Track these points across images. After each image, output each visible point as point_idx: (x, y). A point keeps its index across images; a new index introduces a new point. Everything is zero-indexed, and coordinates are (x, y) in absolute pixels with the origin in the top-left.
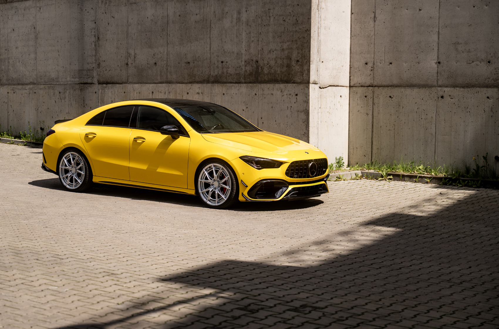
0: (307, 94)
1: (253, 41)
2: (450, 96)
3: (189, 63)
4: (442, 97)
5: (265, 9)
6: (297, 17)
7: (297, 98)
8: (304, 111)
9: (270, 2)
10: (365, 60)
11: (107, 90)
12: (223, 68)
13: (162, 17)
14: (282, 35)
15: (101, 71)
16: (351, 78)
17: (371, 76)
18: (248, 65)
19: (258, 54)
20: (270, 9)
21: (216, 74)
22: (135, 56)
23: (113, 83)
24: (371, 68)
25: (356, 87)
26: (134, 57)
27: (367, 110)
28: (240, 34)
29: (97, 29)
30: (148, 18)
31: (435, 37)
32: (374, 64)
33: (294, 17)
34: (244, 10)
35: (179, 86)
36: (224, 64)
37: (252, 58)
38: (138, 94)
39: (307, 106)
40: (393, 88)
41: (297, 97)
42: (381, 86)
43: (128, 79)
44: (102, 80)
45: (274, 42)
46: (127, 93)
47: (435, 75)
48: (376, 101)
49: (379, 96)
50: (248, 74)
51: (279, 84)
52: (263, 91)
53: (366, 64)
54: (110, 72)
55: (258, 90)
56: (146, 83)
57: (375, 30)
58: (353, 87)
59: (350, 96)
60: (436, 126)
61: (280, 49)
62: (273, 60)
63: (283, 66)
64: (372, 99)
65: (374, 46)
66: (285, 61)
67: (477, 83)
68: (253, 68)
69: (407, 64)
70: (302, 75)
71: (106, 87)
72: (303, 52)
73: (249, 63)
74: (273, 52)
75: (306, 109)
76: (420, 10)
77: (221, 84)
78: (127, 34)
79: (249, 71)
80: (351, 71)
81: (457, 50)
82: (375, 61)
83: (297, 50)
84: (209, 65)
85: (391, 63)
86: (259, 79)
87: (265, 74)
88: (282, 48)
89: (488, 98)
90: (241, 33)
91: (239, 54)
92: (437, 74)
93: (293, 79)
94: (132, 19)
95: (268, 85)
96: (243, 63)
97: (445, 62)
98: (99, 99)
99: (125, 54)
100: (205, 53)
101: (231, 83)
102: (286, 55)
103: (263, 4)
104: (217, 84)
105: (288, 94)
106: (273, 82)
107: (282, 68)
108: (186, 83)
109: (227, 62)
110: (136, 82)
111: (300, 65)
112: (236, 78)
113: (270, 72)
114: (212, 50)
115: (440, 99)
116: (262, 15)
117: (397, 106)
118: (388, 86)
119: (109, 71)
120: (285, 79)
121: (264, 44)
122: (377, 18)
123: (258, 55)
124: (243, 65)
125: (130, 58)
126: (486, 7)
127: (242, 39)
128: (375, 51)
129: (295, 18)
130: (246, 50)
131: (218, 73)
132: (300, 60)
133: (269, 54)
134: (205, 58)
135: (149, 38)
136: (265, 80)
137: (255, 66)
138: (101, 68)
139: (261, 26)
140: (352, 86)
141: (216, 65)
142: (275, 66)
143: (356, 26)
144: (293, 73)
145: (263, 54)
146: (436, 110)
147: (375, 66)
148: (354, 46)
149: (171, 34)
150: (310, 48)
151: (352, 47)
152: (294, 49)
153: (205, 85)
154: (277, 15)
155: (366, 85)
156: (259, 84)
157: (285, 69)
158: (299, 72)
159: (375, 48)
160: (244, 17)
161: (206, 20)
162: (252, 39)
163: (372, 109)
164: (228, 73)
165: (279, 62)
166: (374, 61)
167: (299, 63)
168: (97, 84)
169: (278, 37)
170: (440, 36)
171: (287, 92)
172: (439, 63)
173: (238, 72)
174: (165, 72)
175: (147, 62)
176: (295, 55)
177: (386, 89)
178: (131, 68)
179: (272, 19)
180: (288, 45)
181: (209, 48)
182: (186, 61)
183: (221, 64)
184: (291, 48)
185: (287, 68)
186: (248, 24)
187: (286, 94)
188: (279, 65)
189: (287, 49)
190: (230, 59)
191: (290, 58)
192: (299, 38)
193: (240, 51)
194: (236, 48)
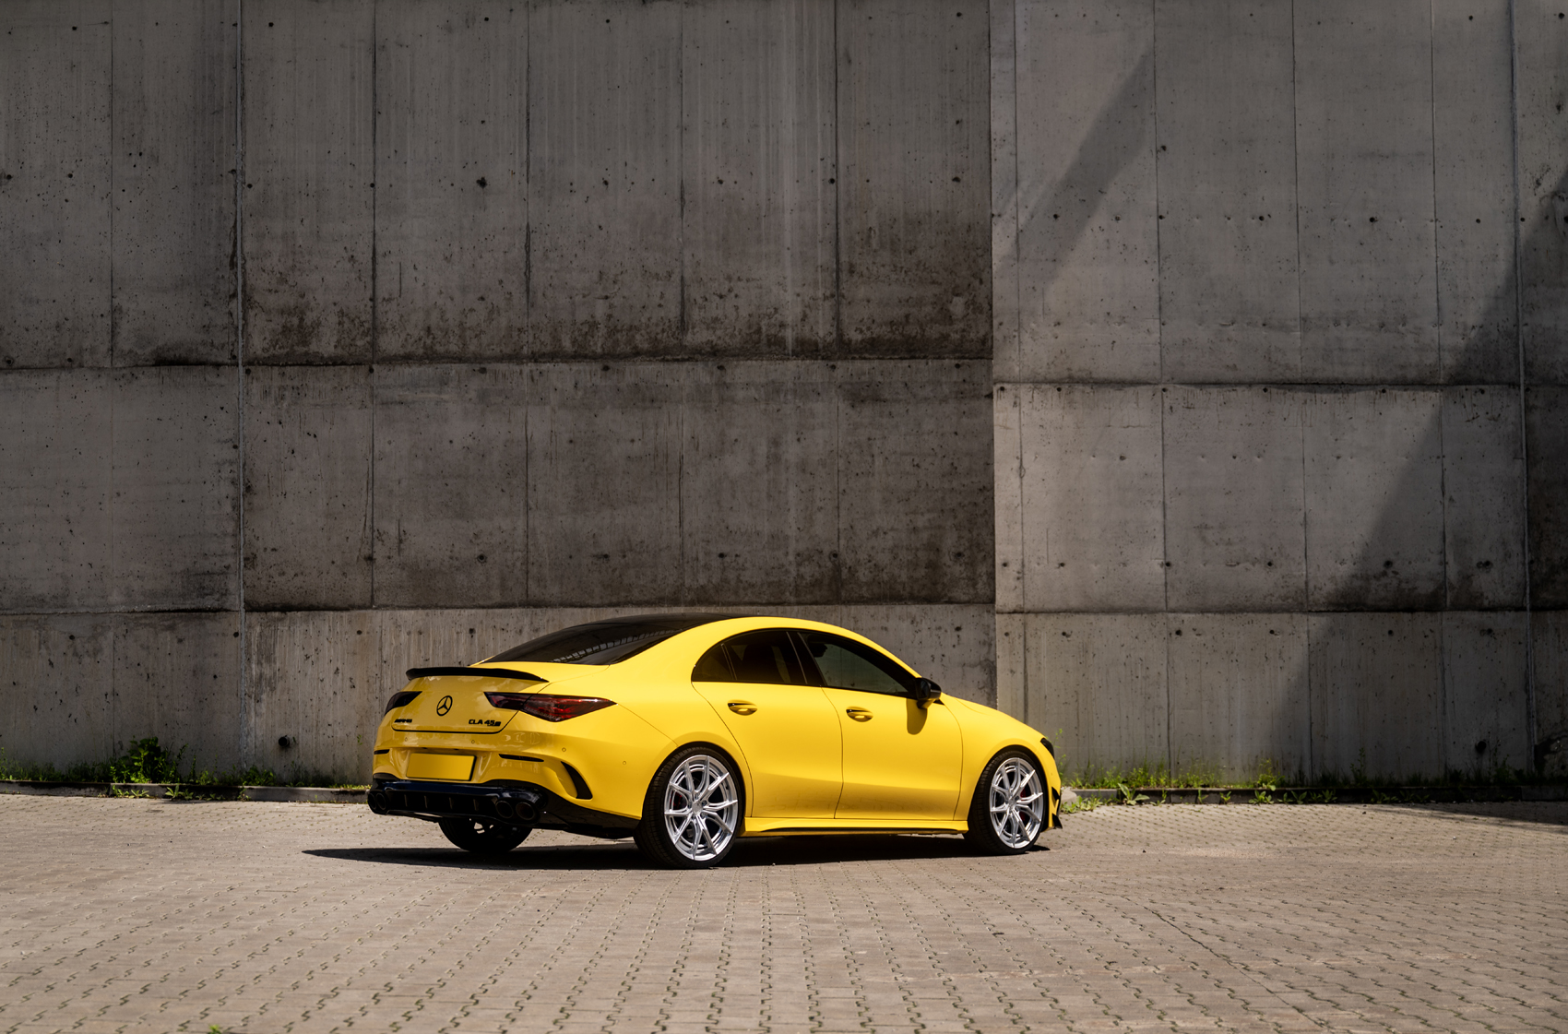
0: (988, 626)
1: (821, 508)
2: (1194, 630)
3: (606, 556)
4: (1178, 633)
5: (857, 439)
6: (953, 459)
7: (959, 636)
8: (980, 663)
9: (871, 424)
10: (1002, 556)
11: (287, 628)
12: (724, 570)
13: (508, 441)
14: (910, 497)
15: (260, 576)
17: (1017, 589)
18: (807, 563)
19: (839, 538)
20: (873, 438)
21: (702, 584)
22: (403, 537)
23: (311, 608)
24: (1017, 575)
26: (396, 541)
27: (1012, 662)
28: (780, 492)
29: (244, 465)
30: (451, 442)
31: (1158, 514)
32: (1023, 566)
33: (945, 459)
34: (791, 437)
35: (573, 614)
36: (729, 561)
37: (819, 548)
38: (412, 635)
39: (989, 652)
40: (1071, 616)
41: (960, 633)
42: (1042, 612)
43: (372, 597)
44: (263, 600)
45: (887, 512)
46: (368, 633)
47: (1162, 589)
48: (1031, 643)
49: (1039, 633)
50: (807, 583)
51: (905, 607)
53: (1005, 564)
54: (301, 578)
56: (447, 608)
57: (1022, 495)
60: (1168, 691)
61: (906, 527)
62: (886, 551)
63: (917, 565)
64: (1022, 639)
65: (1023, 527)
66: (919, 554)
67: (1248, 604)
68: (823, 569)
69: (1099, 566)
70: (974, 585)
71: (280, 620)
72: (975, 535)
73: (810, 558)
74: (885, 533)
75: (987, 660)
76: (1122, 458)
77: (718, 608)
78: (371, 481)
79: (813, 576)
81: (1204, 539)
82: (1026, 560)
83: (957, 530)
84: (676, 563)
85: (1062, 565)
86: (843, 593)
87: (862, 582)
88: (911, 526)
89: (1272, 632)
90: (783, 490)
91: (777, 539)
92: (1166, 587)
93: (946, 595)
94: (390, 443)
95: (872, 609)
96: (791, 558)
97: (1180, 562)
98: (253, 652)
99: (360, 533)
100: (662, 535)
101: (752, 604)
102: (925, 542)
103: (851, 427)
104: (704, 608)
105: (934, 628)
106: (885, 601)
108: (598, 606)
109: (737, 556)
110: (405, 604)
111: (967, 563)
112: (768, 592)
113: (877, 578)
114: (686, 527)
115: (1174, 636)
116: (848, 451)
117: (1082, 654)
118: (1059, 612)
119: (296, 575)
120: (924, 593)
121: (857, 516)
122: (1027, 470)
123: (838, 541)
124: (790, 563)
125: (380, 543)
126: (1259, 460)
127: (787, 504)
128: (1024, 538)
129: (947, 462)
130: (799, 529)
131: (709, 581)
132: (967, 553)
133: (874, 538)
134: (665, 545)
135: (458, 494)
136: (863, 597)
137: (829, 564)
138: (259, 569)
139: (847, 475)
141: (702, 563)
142: (891, 564)
144: (945, 581)
145: (854, 538)
146: (1168, 659)
147: (1025, 569)
149: (539, 486)
150: (993, 526)
152: (947, 527)
154: (895, 452)
155: (1007, 610)
156: (843, 607)
157: (922, 572)
158: (964, 579)
159: (1025, 531)
160: (792, 452)
161: (667, 456)
162: (819, 504)
163: (1022, 660)
164: (741, 582)
165: (905, 556)
166: (1023, 559)
167: (962, 559)
168: (243, 610)
169: (899, 502)
170: (1168, 512)
171: (929, 623)
172: (1168, 564)
173: (776, 580)
174: (517, 579)
175: (448, 553)
176: (950, 542)
177: (1053, 618)
178: (387, 568)
179: (879, 461)
180: (929, 520)
181: (675, 522)
182: (595, 553)
183: (720, 560)
184: (940, 527)
185: (927, 570)
186: (804, 471)
187: (927, 627)
188: (903, 563)
189: (926, 528)
190: (747, 548)
191: (935, 549)
192: (962, 504)
193: (780, 531)
194: (766, 524)
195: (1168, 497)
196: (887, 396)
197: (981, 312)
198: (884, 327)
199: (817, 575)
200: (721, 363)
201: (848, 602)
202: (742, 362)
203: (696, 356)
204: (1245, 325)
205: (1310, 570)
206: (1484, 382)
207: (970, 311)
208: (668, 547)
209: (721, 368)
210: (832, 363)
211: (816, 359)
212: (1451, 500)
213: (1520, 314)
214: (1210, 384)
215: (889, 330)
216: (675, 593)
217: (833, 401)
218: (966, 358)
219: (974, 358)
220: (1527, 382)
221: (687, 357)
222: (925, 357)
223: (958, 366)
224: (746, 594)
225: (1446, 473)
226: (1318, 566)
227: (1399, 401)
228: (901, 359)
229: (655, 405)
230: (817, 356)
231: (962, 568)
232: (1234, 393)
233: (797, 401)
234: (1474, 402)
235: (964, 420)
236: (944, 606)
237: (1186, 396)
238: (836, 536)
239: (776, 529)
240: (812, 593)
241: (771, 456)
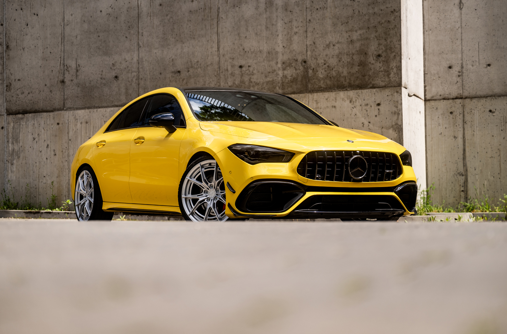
1: (297, 32)
3: (179, 72)
7: (379, 109)
8: (392, 126)
10: (448, 62)
11: (25, 123)
12: (242, 75)
13: (128, 8)
14: (349, 21)
15: (13, 95)
16: (427, 88)
17: (458, 83)
18: (288, 68)
19: (307, 51)
21: (230, 85)
22: (78, 69)
23: (36, 112)
24: (458, 74)
25: (435, 100)
26: (75, 71)
27: (454, 131)
28: (273, 25)
29: (6, 34)
30: (101, 11)
32: (462, 67)
36: (245, 70)
37: (295, 58)
38: (83, 124)
39: (398, 119)
40: (495, 99)
41: (379, 107)
42: (475, 97)
43: (64, 103)
44: (14, 108)
45: (335, 32)
46: (62, 124)
48: (468, 118)
49: (473, 111)
50: (288, 81)
51: (346, 92)
52: (317, 103)
53: (450, 67)
54: (31, 95)
55: (308, 102)
56: (99, 108)
57: (461, 21)
58: (431, 101)
59: (427, 113)
61: (346, 40)
62: (335, 57)
63: (353, 64)
64: (462, 115)
65: (462, 42)
66: (355, 57)
68: (298, 71)
70: (388, 75)
71: (22, 119)
72: (389, 42)
73: (290, 65)
74: (334, 45)
75: (396, 124)
78: (63, 38)
79: (292, 76)
80: (426, 78)
82: (464, 64)
83: (377, 40)
84: (216, 73)
85: (489, 65)
86: (309, 86)
87: (321, 78)
88: (350, 40)
90: (274, 23)
91: (271, 54)
93: (371, 83)
94: (72, 15)
95: (327, 94)
96: (279, 65)
98: (10, 138)
99: (58, 68)
100: (208, 56)
102: (358, 49)
105: (364, 104)
106: (334, 89)
107: (352, 67)
109: (249, 66)
110: (80, 107)
111: (384, 61)
112: (266, 88)
113: (329, 75)
114: (221, 51)
117: (502, 124)
118: (487, 97)
119: (29, 93)
120: (357, 82)
121: (317, 36)
122: (464, 5)
123: (307, 53)
124: (279, 68)
125: (68, 72)
127: (277, 31)
128: (463, 49)
130: (284, 47)
131: (234, 83)
132: (384, 55)
133: (327, 49)
134: (209, 63)
135: (105, 41)
136: (321, 87)
137: (301, 68)
138: (12, 91)
139: (311, 10)
140: (429, 100)
141: (230, 72)
142: (337, 65)
143: (431, 16)
144: (370, 74)
145: (315, 50)
147: (464, 70)
148: (430, 44)
149: (144, 33)
150: (400, 35)
151: (426, 45)
152: (371, 39)
155: (452, 97)
156: (310, 94)
157: (356, 69)
158: (382, 71)
159: (463, 45)
161: (211, 8)
162: (295, 30)
163: (462, 129)
164: (251, 82)
165: (346, 59)
166: (462, 63)
167: (381, 59)
168: (6, 114)
169: (342, 24)
171: (361, 102)
173: (271, 80)
174: (134, 89)
175: (100, 76)
176: (373, 48)
177: (483, 101)
178: (71, 87)
180: (360, 35)
181: (215, 48)
182: (173, 70)
183: (240, 69)
184: (367, 39)
185: (359, 68)
186: (286, 10)
187: (359, 105)
188: (345, 64)
189: (358, 40)
190: (255, 61)
191: (364, 53)
192: (381, 23)
193: (273, 49)
194: (265, 45)
199: (294, 75)
201: (312, 91)
208: (212, 64)
231: (381, 65)
236: (370, 90)
238: (306, 49)
239: (271, 48)
240: (291, 86)
241: (267, 3)
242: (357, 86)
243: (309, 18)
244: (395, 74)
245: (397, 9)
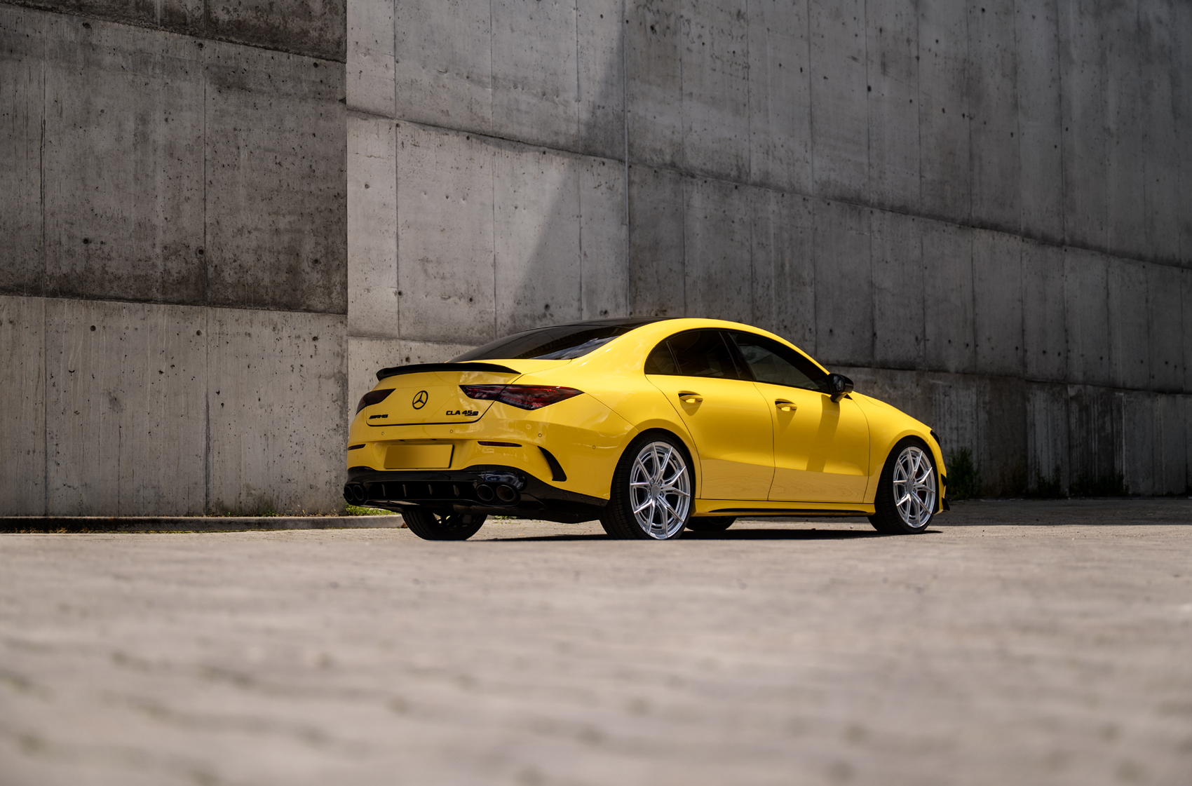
0: (341, 337)
1: (189, 198)
2: (419, 357)
4: (407, 360)
5: (223, 127)
6: (311, 161)
7: (315, 346)
8: (334, 375)
9: (236, 113)
12: (89, 258)
14: (273, 196)
18: (173, 258)
19: (205, 234)
20: (238, 129)
21: (65, 272)
28: (147, 176)
31: (393, 244)
33: (304, 160)
34: (158, 116)
36: (94, 248)
37: (186, 242)
39: (341, 365)
41: (316, 343)
45: (251, 210)
47: (396, 316)
50: (174, 280)
51: (267, 312)
52: (221, 325)
55: (207, 322)
61: (269, 228)
62: (251, 251)
63: (279, 269)
66: (281, 257)
67: (456, 335)
68: (190, 266)
70: (330, 294)
72: (330, 243)
73: (176, 253)
74: (249, 232)
75: (340, 372)
76: (367, 186)
77: (82, 301)
79: (179, 272)
81: (425, 271)
83: (314, 235)
84: (36, 245)
86: (209, 294)
87: (228, 283)
88: (274, 228)
90: (151, 174)
91: (146, 230)
92: (399, 315)
93: (304, 302)
95: (237, 312)
96: (158, 250)
97: (409, 293)
100: (21, 211)
101: (118, 299)
102: (286, 246)
103: (218, 113)
104: (67, 300)
105: (294, 336)
106: (250, 306)
107: (277, 273)
109: (102, 243)
111: (323, 271)
112: (134, 287)
113: (242, 280)
114: (48, 205)
115: (404, 362)
116: (214, 139)
120: (285, 299)
121: (223, 211)
123: (205, 236)
124: (157, 256)
127: (154, 189)
129: (306, 163)
130: (166, 219)
131: (73, 270)
132: (323, 261)
133: (239, 236)
134: (24, 224)
136: (229, 299)
137: (195, 261)
139: (213, 166)
141: (66, 247)
142: (255, 266)
144: (304, 288)
145: (220, 235)
150: (346, 235)
152: (306, 232)
153: (23, 299)
154: (259, 147)
156: (209, 309)
157: (283, 277)
160: (160, 132)
161: (27, 118)
162: (186, 193)
164: (107, 272)
165: (268, 258)
167: (319, 267)
169: (263, 200)
170: (400, 243)
171: (289, 331)
172: (400, 293)
173: (143, 273)
176: (308, 247)
179: (244, 154)
180: (290, 222)
181: (36, 198)
183: (84, 246)
184: (299, 231)
185: (288, 276)
186: (171, 155)
187: (287, 336)
188: (266, 265)
189: (287, 230)
190: (113, 236)
191: (295, 254)
192: (319, 210)
193: (147, 220)
194: (133, 210)
195: (400, 229)
196: (251, 86)
197: (337, 13)
198: (249, 11)
199: (184, 272)
200: (87, 21)
201: (213, 304)
202: (109, 23)
203: (60, 7)
204: (455, 75)
205: (498, 308)
206: (604, 156)
207: (327, 10)
208: (28, 226)
209: (87, 25)
210: (199, 41)
211: (184, 34)
212: (585, 255)
213: (626, 101)
214: (430, 125)
215: (254, 15)
216: (35, 280)
217: (201, 83)
218: (323, 59)
219: (330, 60)
220: (630, 160)
221: (50, 6)
222: (287, 51)
223: (316, 65)
224: (112, 288)
225: (582, 230)
226: (503, 304)
227: (554, 163)
228: (265, 48)
229: (14, 56)
230: (186, 30)
232: (446, 137)
233: (165, 76)
234: (599, 172)
235: (322, 122)
236: (303, 314)
237: (413, 134)
238: (203, 230)
239: (143, 217)
240: (178, 291)
241: (138, 134)
242: (285, 304)
243: (209, 178)
244: (338, 294)
245: (342, 194)
